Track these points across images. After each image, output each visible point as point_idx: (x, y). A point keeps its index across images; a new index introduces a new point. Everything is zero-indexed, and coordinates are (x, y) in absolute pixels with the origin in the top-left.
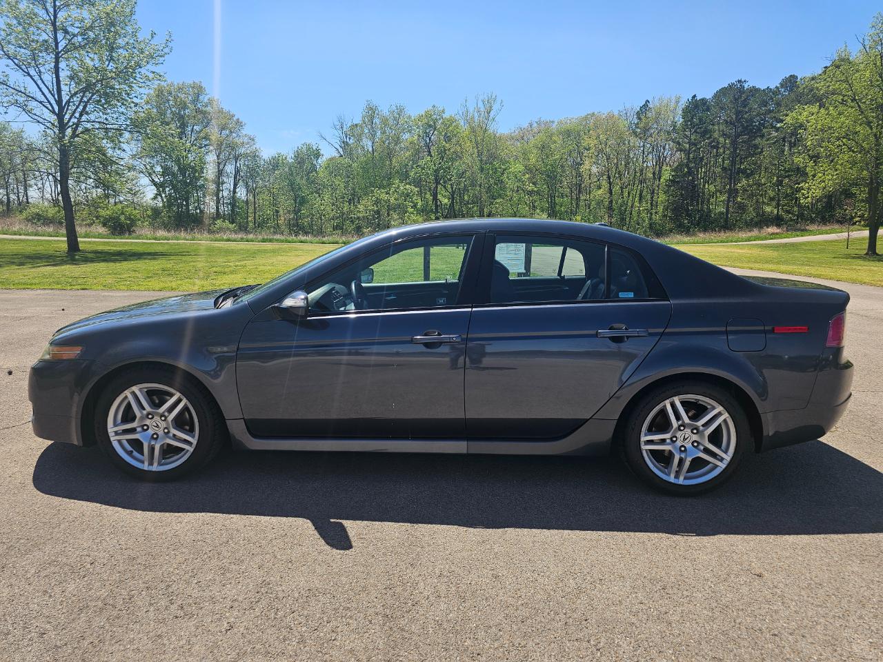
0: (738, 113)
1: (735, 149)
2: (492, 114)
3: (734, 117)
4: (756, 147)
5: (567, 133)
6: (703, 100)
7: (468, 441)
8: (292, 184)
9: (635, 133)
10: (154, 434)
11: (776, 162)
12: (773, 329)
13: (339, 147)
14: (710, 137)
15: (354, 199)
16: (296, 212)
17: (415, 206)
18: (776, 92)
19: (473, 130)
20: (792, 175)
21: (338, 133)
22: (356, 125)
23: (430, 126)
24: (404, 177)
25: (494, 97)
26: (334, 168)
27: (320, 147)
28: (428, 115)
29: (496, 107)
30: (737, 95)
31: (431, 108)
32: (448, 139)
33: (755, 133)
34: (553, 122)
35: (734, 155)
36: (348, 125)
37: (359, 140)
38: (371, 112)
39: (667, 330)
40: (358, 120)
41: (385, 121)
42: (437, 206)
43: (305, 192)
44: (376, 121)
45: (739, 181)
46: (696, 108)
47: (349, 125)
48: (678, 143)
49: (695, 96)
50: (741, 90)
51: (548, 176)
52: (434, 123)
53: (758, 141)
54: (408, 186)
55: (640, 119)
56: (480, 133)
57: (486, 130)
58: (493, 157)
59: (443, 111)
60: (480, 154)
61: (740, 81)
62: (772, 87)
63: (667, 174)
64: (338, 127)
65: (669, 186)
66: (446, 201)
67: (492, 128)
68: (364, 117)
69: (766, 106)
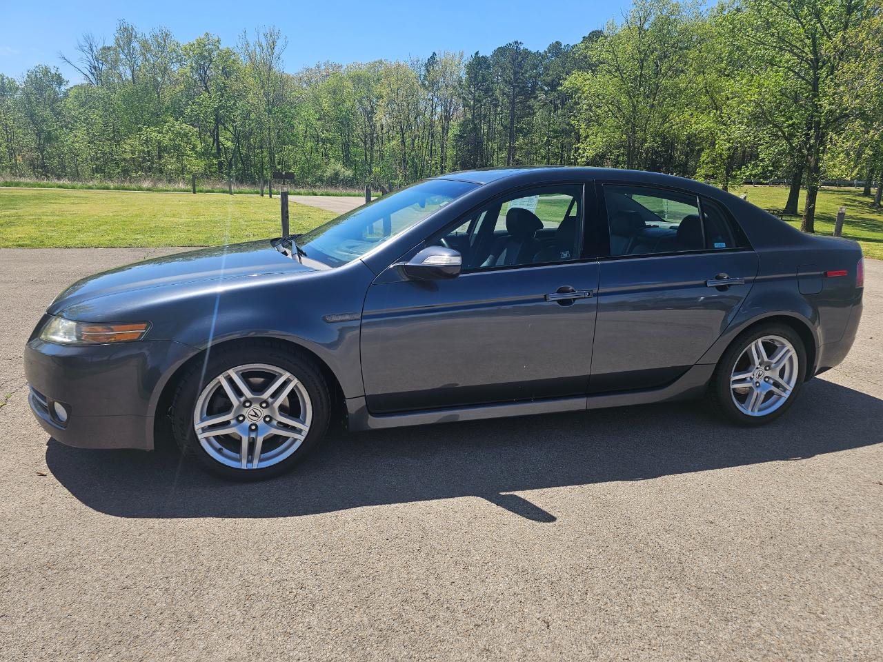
0: (515, 73)
1: (513, 108)
2: (276, 51)
3: (512, 77)
4: (530, 107)
5: (358, 79)
6: (483, 57)
7: (587, 397)
8: (31, 115)
9: (424, 85)
10: (252, 425)
11: (547, 123)
12: (826, 274)
13: (88, 73)
14: (492, 95)
15: (117, 138)
16: (40, 149)
17: (193, 149)
18: (544, 57)
19: (255, 67)
20: (558, 136)
21: (87, 56)
22: (109, 48)
23: (204, 57)
24: (178, 113)
25: (276, 31)
26: (85, 98)
27: (60, 71)
28: (200, 44)
29: (279, 43)
30: (513, 56)
31: (203, 36)
32: (227, 74)
33: (530, 94)
34: (341, 66)
35: (513, 114)
36: (99, 48)
37: (114, 67)
38: (127, 34)
39: (758, 278)
40: (111, 43)
41: (145, 46)
42: (219, 150)
43: (52, 126)
44: (136, 44)
45: (517, 139)
46: (479, 63)
47: (100, 46)
48: (464, 99)
49: (477, 53)
50: (518, 53)
51: (341, 123)
52: (210, 54)
53: (532, 101)
54: (184, 126)
55: (428, 71)
56: (264, 71)
57: (270, 69)
58: (280, 98)
59: (218, 41)
60: (267, 95)
61: (516, 42)
62: (542, 51)
63: (454, 130)
64: (86, 48)
65: (457, 141)
66: (229, 144)
67: (278, 67)
68: (117, 40)
69: (536, 69)
